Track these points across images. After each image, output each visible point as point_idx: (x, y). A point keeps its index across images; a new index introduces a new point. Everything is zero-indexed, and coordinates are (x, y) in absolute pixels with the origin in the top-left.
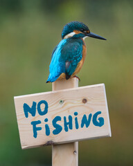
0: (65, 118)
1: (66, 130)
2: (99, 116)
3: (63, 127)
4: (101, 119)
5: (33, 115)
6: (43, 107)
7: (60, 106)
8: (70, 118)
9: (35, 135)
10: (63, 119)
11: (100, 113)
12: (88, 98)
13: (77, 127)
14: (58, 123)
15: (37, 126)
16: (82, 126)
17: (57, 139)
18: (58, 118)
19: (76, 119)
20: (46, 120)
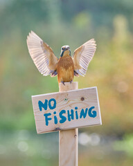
0: (68, 111)
1: (69, 120)
2: (93, 110)
3: (67, 118)
4: (95, 112)
5: (46, 109)
6: (52, 103)
7: (65, 102)
8: (72, 111)
9: (47, 124)
11: (93, 107)
12: (85, 97)
13: (77, 118)
14: (63, 115)
15: (48, 117)
16: (81, 117)
17: (63, 126)
18: (63, 112)
19: (76, 112)
20: (55, 113)
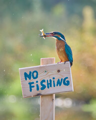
0: (47, 81)
2: (67, 80)
3: (47, 86)
4: (68, 82)
5: (30, 79)
6: (35, 74)
7: (45, 74)
8: (50, 81)
9: (31, 90)
10: (46, 81)
11: (67, 78)
12: (60, 70)
13: (54, 86)
14: (44, 83)
15: (32, 85)
16: (57, 85)
17: (43, 92)
18: (44, 81)
19: (54, 81)
20: (37, 82)
